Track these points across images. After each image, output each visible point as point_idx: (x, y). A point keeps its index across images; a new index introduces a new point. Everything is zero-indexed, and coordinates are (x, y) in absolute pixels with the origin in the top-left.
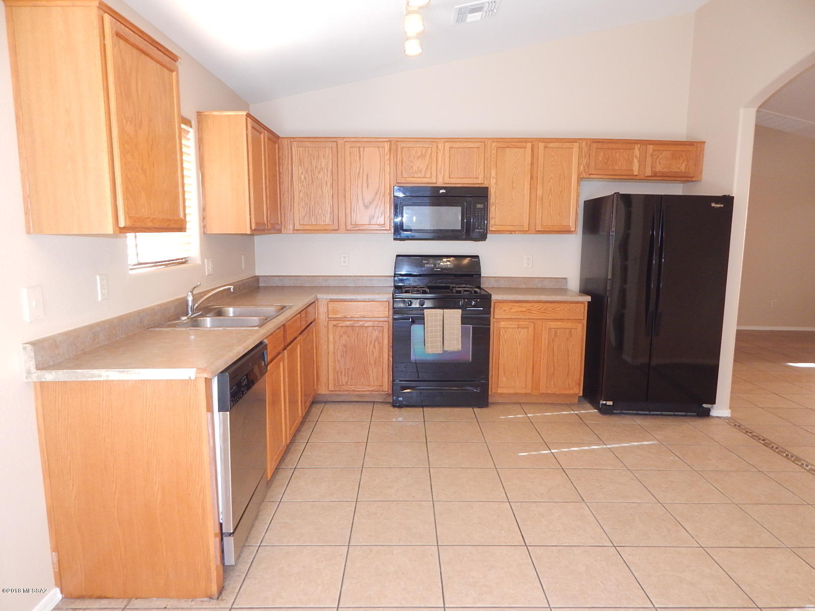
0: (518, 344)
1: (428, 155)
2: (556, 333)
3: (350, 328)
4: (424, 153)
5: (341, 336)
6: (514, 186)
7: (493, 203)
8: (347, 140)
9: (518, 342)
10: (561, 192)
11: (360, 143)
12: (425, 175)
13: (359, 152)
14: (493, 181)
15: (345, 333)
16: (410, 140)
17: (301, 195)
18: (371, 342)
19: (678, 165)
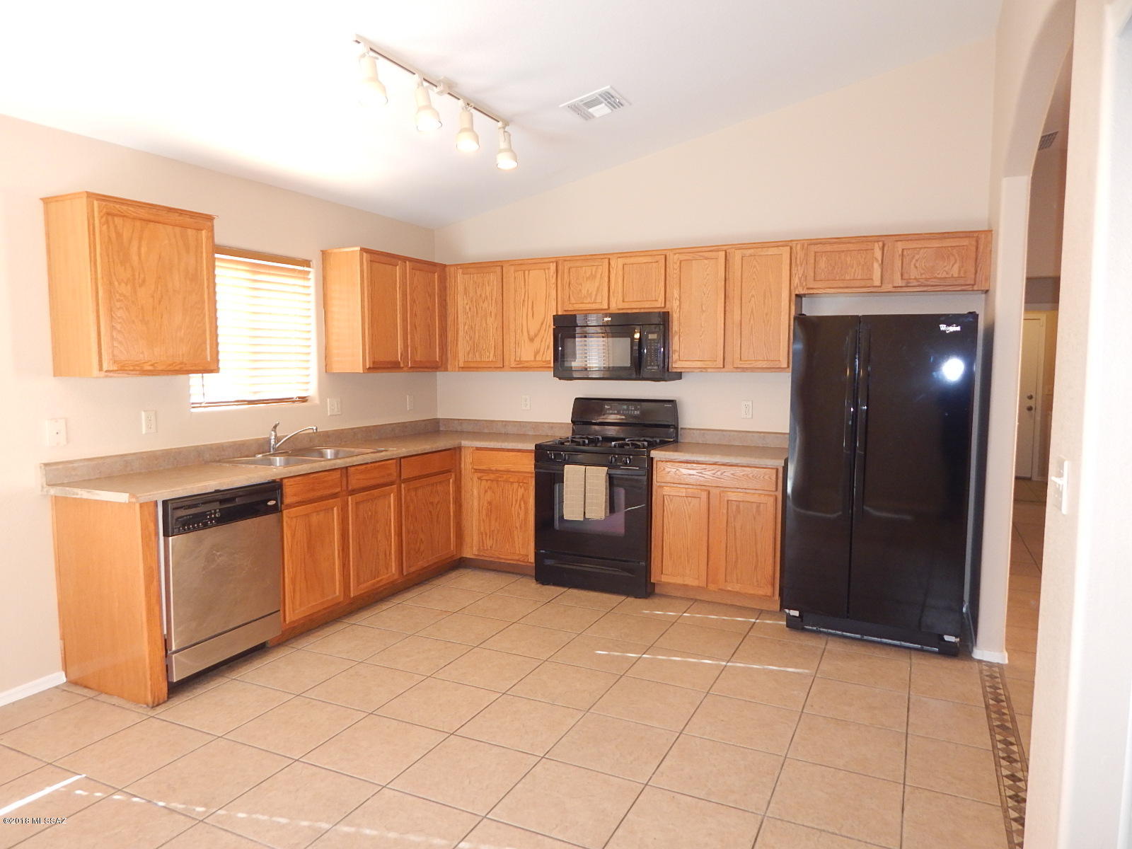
0: (688, 519)
1: (599, 276)
2: (738, 507)
3: (495, 483)
4: (594, 273)
5: (486, 491)
6: (704, 309)
7: (675, 331)
8: (511, 263)
9: (687, 516)
10: (767, 314)
11: (525, 265)
12: (595, 299)
13: (524, 276)
14: (676, 304)
15: (490, 488)
16: (578, 258)
17: (466, 327)
18: (516, 501)
19: (946, 269)
